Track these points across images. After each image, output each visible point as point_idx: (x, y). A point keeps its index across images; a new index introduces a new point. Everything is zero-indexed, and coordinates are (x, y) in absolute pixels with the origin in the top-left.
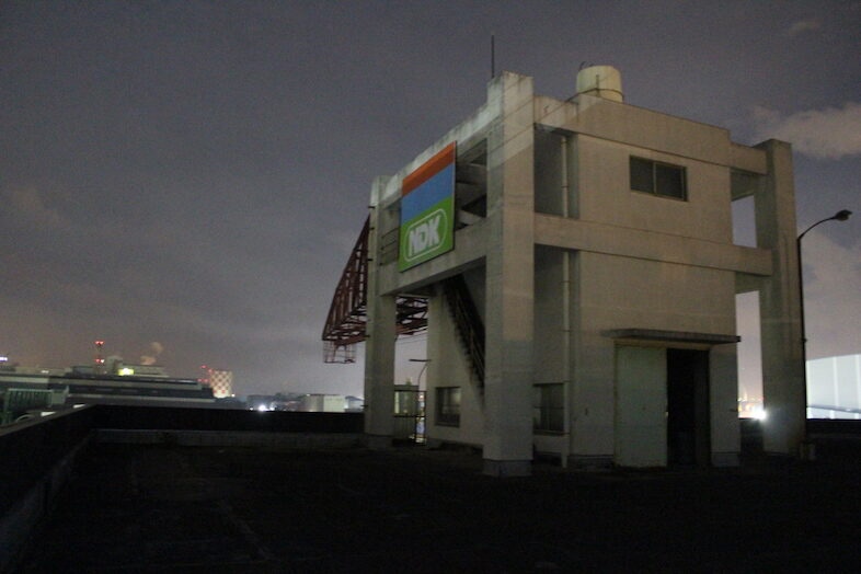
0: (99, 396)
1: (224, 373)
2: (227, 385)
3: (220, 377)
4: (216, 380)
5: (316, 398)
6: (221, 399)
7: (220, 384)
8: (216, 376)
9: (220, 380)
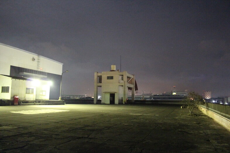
0: (160, 100)
1: (209, 92)
2: (210, 95)
3: (208, 93)
4: (206, 94)
5: (226, 98)
6: (208, 99)
7: (208, 95)
8: (207, 93)
9: (208, 94)
